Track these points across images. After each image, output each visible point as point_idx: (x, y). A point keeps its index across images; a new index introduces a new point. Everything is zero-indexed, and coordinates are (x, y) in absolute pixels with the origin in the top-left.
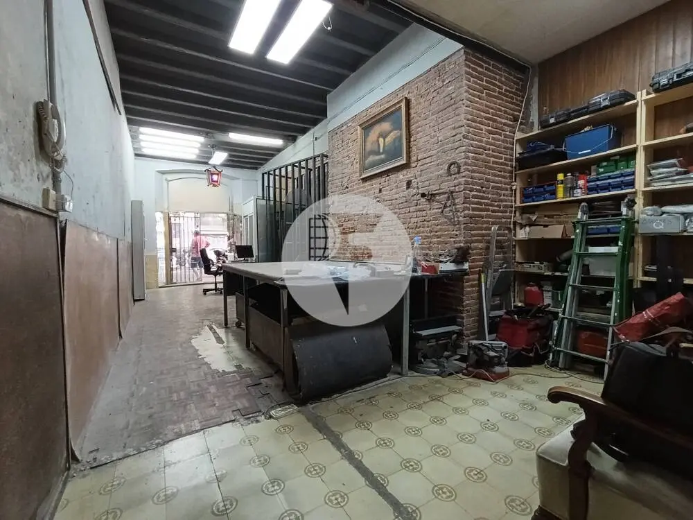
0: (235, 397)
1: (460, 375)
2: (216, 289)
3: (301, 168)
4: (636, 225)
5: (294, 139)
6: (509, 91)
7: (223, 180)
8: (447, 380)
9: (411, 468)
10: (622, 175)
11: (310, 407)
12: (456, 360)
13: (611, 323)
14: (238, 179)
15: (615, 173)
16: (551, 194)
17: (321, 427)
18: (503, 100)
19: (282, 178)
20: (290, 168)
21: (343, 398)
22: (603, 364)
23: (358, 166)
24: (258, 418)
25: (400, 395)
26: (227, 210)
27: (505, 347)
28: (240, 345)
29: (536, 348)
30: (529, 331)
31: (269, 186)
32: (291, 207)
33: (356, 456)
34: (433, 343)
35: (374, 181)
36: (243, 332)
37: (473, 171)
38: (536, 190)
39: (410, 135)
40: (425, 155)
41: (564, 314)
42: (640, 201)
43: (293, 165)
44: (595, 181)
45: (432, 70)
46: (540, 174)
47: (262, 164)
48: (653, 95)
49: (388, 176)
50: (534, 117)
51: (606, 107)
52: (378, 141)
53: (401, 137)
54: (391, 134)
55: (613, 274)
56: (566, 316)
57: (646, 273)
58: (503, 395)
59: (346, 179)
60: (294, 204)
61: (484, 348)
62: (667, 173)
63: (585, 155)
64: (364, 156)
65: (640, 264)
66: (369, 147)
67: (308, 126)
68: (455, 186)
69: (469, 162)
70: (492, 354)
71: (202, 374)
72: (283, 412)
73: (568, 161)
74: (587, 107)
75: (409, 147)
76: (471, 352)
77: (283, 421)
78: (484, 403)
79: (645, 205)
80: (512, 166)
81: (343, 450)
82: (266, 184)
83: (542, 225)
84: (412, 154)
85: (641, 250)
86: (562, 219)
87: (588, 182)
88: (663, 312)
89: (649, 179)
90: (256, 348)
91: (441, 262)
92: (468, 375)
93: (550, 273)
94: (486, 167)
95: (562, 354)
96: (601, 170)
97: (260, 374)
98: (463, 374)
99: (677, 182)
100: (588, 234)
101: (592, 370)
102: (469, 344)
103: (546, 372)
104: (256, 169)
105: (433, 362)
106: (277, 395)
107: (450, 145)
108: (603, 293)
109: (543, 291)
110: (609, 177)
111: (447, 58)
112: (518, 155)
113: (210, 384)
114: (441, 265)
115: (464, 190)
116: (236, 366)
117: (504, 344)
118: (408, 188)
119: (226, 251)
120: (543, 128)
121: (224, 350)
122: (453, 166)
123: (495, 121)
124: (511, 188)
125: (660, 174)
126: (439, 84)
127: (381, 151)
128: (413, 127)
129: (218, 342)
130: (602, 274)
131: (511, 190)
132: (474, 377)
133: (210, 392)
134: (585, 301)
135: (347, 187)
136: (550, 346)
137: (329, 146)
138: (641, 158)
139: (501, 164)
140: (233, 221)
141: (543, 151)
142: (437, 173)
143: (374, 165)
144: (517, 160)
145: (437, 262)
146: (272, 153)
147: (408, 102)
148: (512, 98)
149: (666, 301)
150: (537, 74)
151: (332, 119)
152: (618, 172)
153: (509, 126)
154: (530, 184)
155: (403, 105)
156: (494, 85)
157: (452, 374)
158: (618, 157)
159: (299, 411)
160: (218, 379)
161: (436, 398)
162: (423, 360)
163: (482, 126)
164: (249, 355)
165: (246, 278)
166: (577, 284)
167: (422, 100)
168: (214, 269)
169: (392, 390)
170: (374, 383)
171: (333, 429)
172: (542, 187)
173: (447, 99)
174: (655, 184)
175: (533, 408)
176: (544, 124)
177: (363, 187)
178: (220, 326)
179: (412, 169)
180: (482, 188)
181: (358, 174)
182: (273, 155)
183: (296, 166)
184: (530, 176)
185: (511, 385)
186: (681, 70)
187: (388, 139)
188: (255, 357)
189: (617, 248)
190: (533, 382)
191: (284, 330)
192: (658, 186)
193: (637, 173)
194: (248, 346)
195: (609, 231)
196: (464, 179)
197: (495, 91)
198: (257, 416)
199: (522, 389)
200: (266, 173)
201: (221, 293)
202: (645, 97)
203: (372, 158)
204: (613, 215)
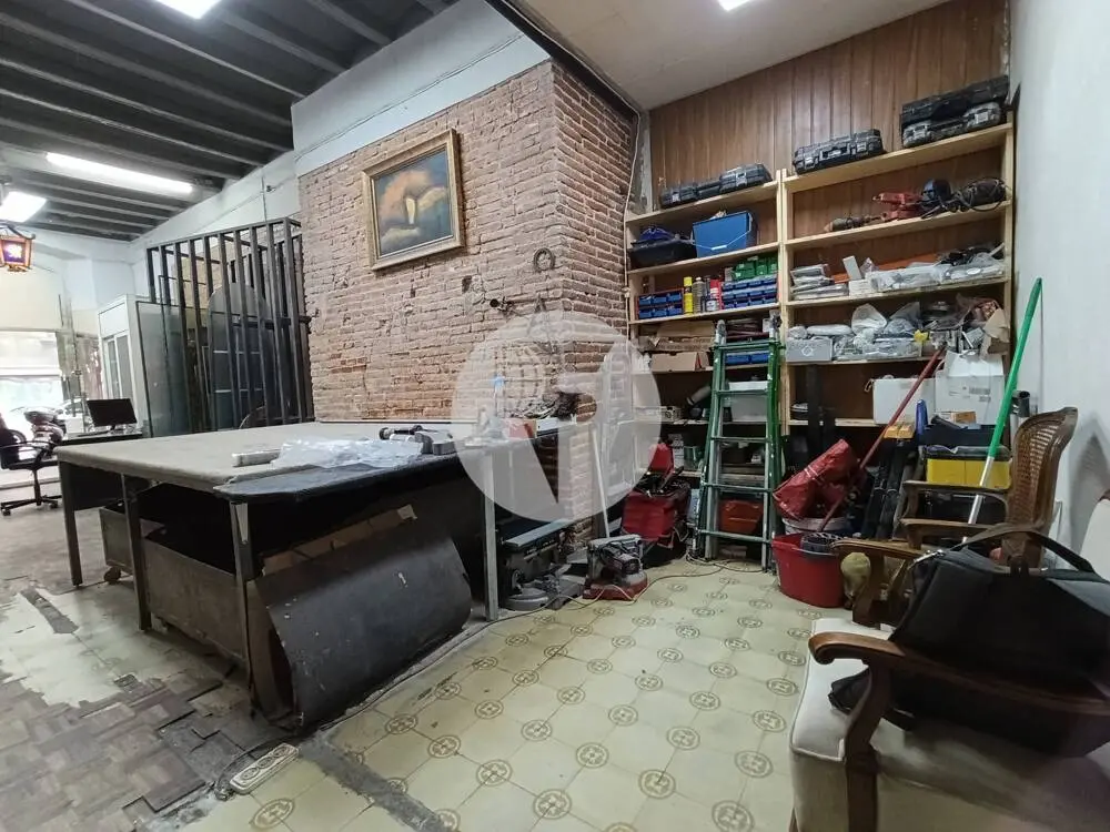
0: (130, 767)
1: (580, 599)
2: (39, 499)
3: (241, 243)
4: (782, 350)
5: (219, 185)
6: (613, 146)
7: (36, 257)
8: (564, 613)
9: (553, 810)
10: (763, 283)
11: (323, 736)
12: (566, 573)
13: (766, 487)
14: (82, 257)
15: (755, 280)
16: (677, 307)
17: (357, 778)
18: (606, 158)
19: (198, 263)
20: (214, 242)
21: (391, 695)
22: (760, 544)
23: (366, 245)
24: (200, 805)
25: (493, 663)
26: (57, 325)
27: (640, 542)
28: (124, 625)
29: (676, 534)
30: (667, 511)
31: (165, 276)
32: (223, 321)
33: (446, 824)
34: (533, 554)
35: (399, 275)
36: (126, 592)
37: (574, 267)
38: (656, 301)
39: (464, 197)
40: (494, 235)
41: (707, 480)
42: (785, 318)
43: (223, 236)
44: (731, 290)
45: (499, 89)
46: (659, 277)
47: (141, 231)
48: (795, 177)
49: (426, 267)
50: (647, 191)
51: (743, 187)
52: (404, 203)
53: (447, 200)
54: (429, 193)
55: (763, 419)
56: (710, 483)
57: (794, 415)
58: (650, 621)
59: (341, 270)
60: (230, 315)
61: (614, 551)
62: (812, 282)
63: (719, 252)
64: (379, 228)
65: (788, 402)
66: (386, 211)
67: (251, 163)
68: (547, 290)
69: (568, 250)
70: (626, 557)
71: (19, 725)
72: (262, 771)
73: (697, 260)
74: (720, 184)
75: (463, 219)
76: (594, 560)
77: (265, 796)
78: (628, 642)
79: (791, 325)
80: (622, 263)
81: (415, 820)
82: (158, 271)
83: (666, 352)
84: (469, 231)
85: (788, 385)
86: (693, 343)
87: (723, 291)
88: (828, 466)
89: (792, 289)
90: (170, 626)
91: (537, 416)
92: (592, 597)
93: (681, 422)
94: (591, 261)
95: (708, 538)
96: (738, 275)
97: (186, 688)
98: (586, 597)
99: (823, 295)
100: (727, 365)
101: (744, 554)
102: (589, 547)
103: (692, 567)
104: (128, 238)
105: (537, 586)
106: (240, 730)
107: (537, 221)
108: (746, 445)
109: (671, 448)
110: (748, 286)
111: (524, 73)
112: (630, 247)
113: (45, 750)
114: (538, 421)
115: (563, 296)
116: (119, 683)
117: (637, 538)
118: (465, 290)
119: (61, 412)
120: (663, 207)
121: (80, 648)
122: (543, 255)
123: (598, 189)
124: (623, 296)
125: (804, 283)
126: (512, 115)
127: (412, 221)
128: (468, 185)
129: (56, 631)
130: (747, 419)
131: (624, 299)
132: (602, 598)
133: (49, 773)
134: (730, 458)
135: (346, 286)
136: (691, 530)
137: (301, 204)
138: (783, 259)
139: (608, 257)
140: (74, 348)
141: (667, 242)
142: (515, 267)
143: (397, 246)
144: (630, 253)
145: (530, 417)
146: (166, 209)
147: (458, 140)
148: (617, 157)
149: (829, 452)
150: (648, 126)
151: (304, 152)
152: (756, 279)
153: (617, 200)
154: (646, 290)
155: (449, 142)
156: (594, 131)
157: (569, 600)
158: (756, 258)
159: (300, 756)
160: (68, 728)
161: (556, 653)
162: (519, 586)
163: (583, 196)
164: (151, 646)
165: (130, 479)
166: (718, 436)
167: (483, 139)
168: (26, 454)
169: (478, 656)
170: (442, 648)
171: (386, 777)
172: (664, 295)
173: (528, 142)
174: (800, 297)
175: (696, 633)
176: (665, 203)
177: (380, 286)
178: (59, 587)
179: (471, 257)
180: (587, 294)
181: (367, 261)
182: (168, 214)
183: (230, 240)
184: (645, 279)
185: (655, 601)
186: (827, 146)
187: (425, 202)
188: (167, 647)
189: (766, 382)
190: (683, 589)
191: (245, 587)
192: (804, 300)
193: (780, 280)
194: (145, 625)
195: (750, 360)
196: (562, 279)
197: (595, 142)
198: (196, 800)
199: (672, 604)
200: (156, 249)
201: (55, 507)
202: (786, 179)
203: (393, 234)
204: (755, 338)
